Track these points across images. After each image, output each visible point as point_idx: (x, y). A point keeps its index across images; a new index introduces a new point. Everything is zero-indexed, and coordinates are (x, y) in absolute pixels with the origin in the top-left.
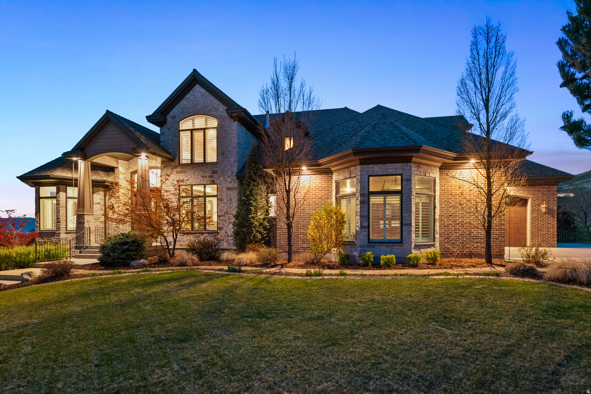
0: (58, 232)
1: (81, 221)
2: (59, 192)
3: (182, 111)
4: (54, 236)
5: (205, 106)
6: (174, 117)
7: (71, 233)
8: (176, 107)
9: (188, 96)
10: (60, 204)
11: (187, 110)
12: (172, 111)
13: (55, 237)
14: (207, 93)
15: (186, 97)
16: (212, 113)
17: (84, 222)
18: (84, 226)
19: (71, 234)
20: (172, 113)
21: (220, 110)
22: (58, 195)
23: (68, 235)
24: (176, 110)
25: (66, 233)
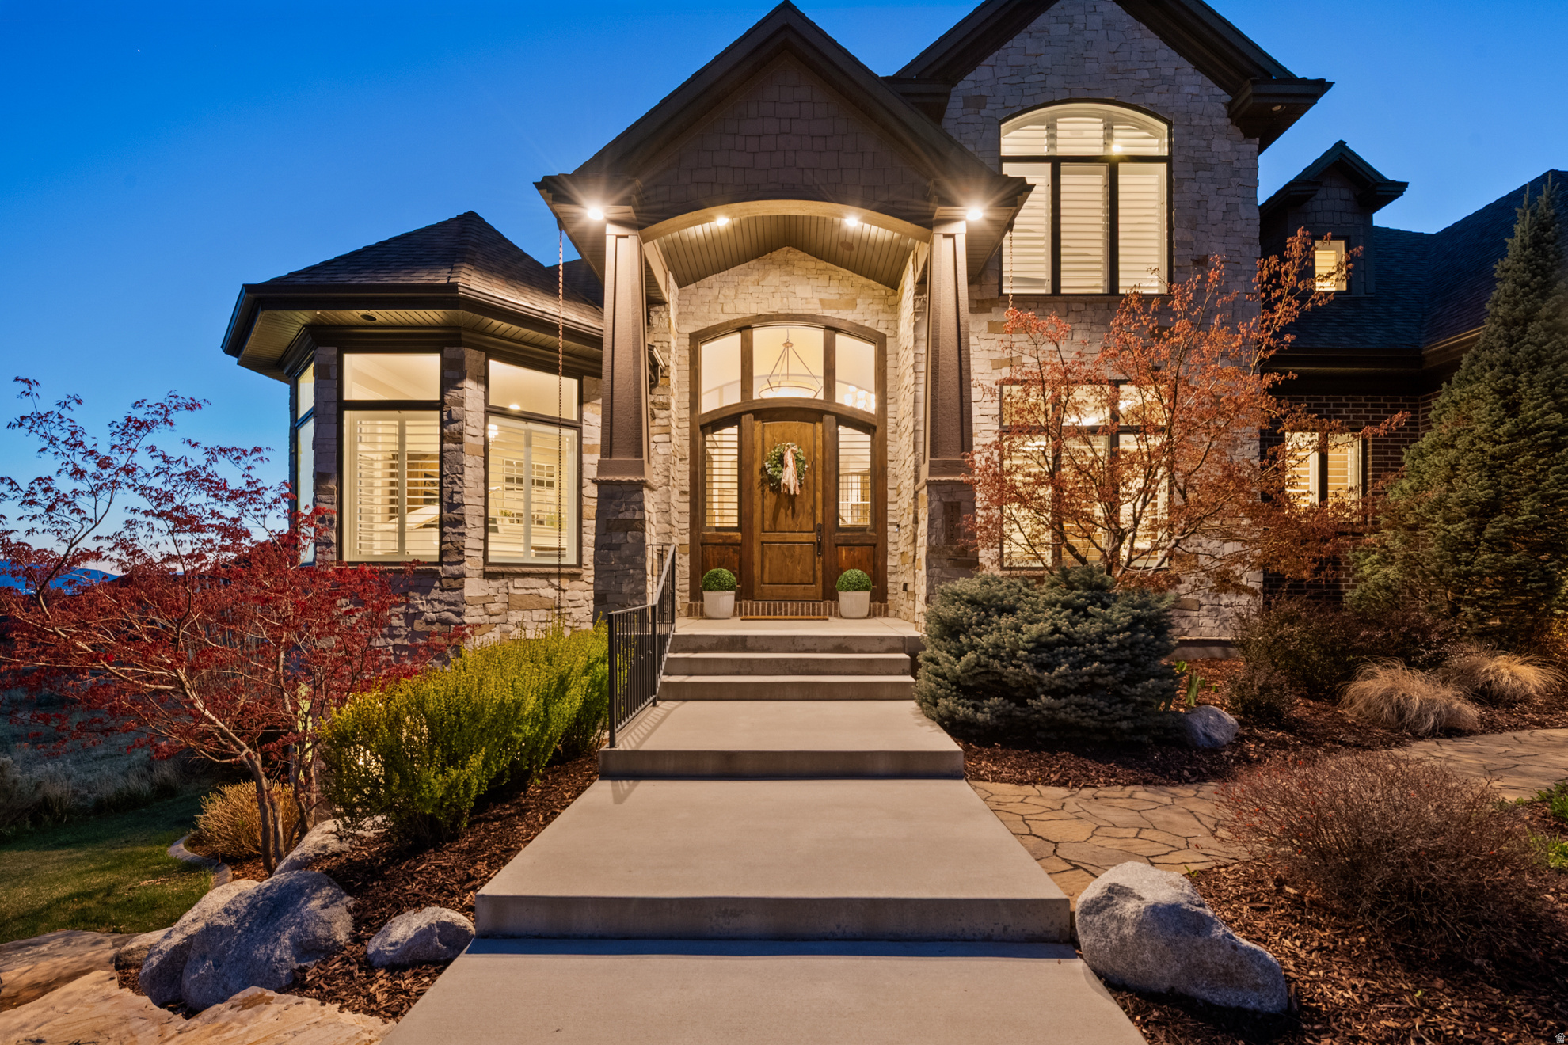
0: (455, 569)
1: (628, 515)
2: (462, 378)
3: (1015, 80)
4: (426, 591)
5: (1121, 67)
6: (976, 102)
7: (503, 575)
8: (990, 60)
9: (1041, 21)
10: (467, 438)
11: (1042, 77)
12: (971, 76)
13: (435, 594)
14: (1127, 18)
15: (1032, 26)
16: (1152, 97)
17: (642, 521)
18: (643, 540)
19: (503, 582)
20: (967, 84)
21: (1187, 89)
22: (454, 393)
23: (494, 584)
24: (981, 77)
25: (487, 576)
